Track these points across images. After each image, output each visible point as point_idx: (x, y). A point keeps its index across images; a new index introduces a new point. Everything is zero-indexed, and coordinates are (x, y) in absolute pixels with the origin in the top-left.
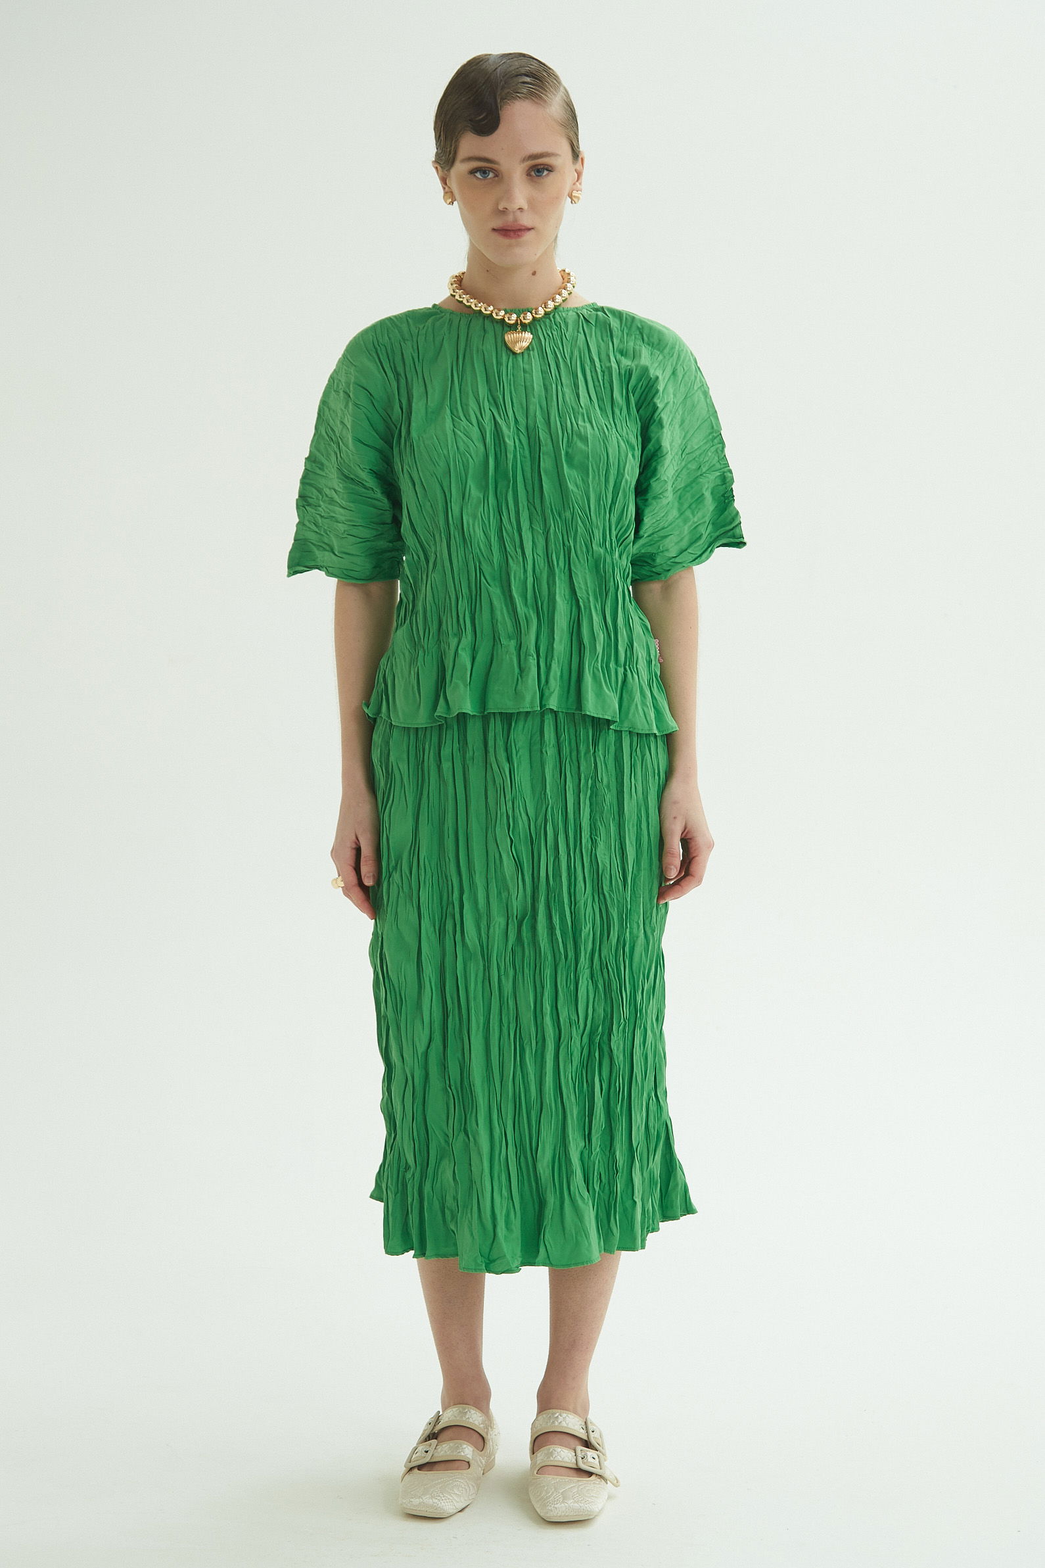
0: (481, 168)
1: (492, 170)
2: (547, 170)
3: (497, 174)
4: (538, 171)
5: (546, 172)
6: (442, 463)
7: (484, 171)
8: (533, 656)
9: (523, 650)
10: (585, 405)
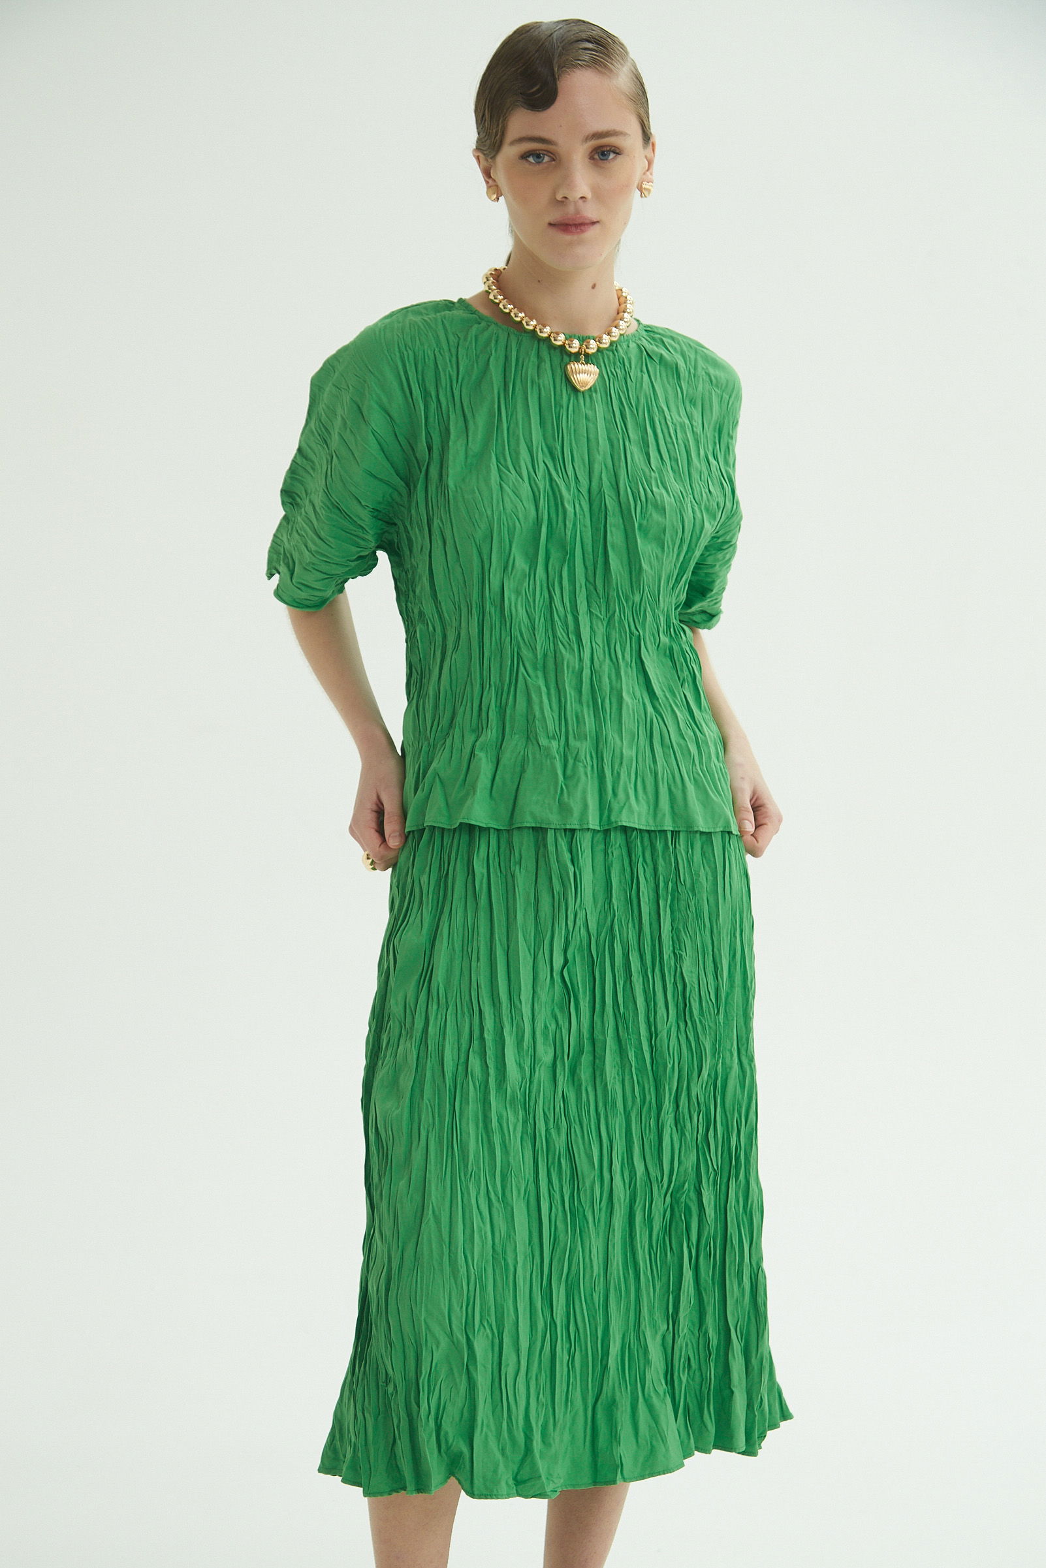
0: (534, 150)
1: (548, 152)
2: (614, 153)
3: (555, 157)
4: (603, 154)
5: (612, 156)
7: (537, 155)
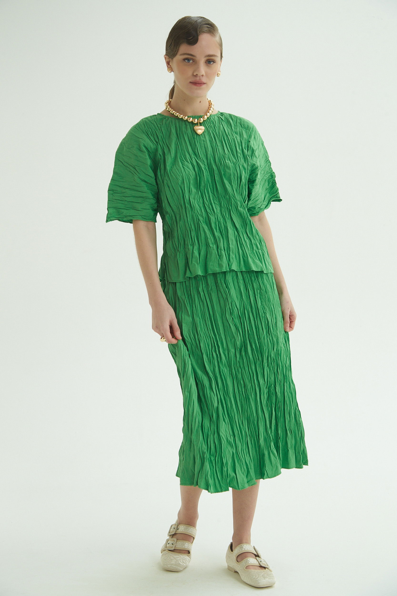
0: (188, 58)
5: (212, 62)
6: (181, 179)
8: (223, 251)
9: (219, 248)
10: (227, 153)
